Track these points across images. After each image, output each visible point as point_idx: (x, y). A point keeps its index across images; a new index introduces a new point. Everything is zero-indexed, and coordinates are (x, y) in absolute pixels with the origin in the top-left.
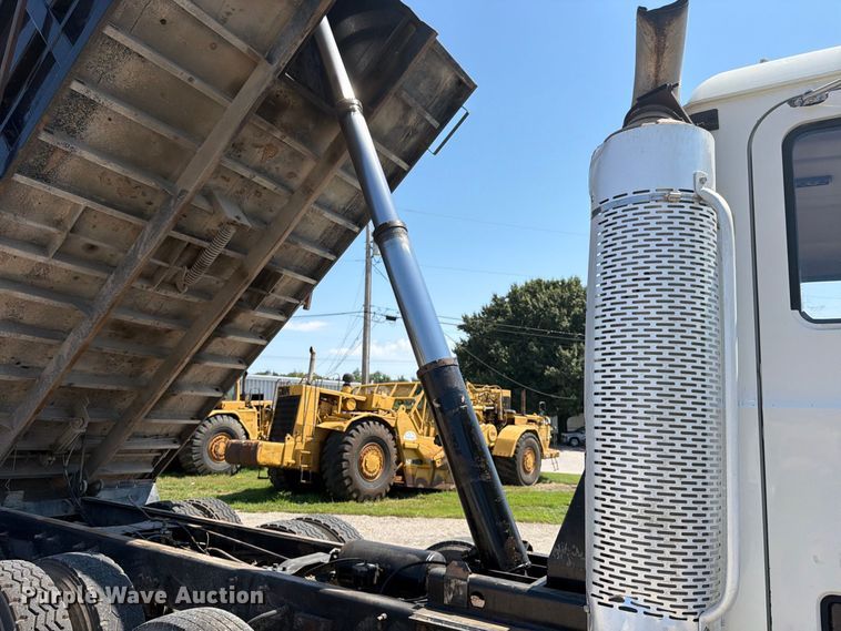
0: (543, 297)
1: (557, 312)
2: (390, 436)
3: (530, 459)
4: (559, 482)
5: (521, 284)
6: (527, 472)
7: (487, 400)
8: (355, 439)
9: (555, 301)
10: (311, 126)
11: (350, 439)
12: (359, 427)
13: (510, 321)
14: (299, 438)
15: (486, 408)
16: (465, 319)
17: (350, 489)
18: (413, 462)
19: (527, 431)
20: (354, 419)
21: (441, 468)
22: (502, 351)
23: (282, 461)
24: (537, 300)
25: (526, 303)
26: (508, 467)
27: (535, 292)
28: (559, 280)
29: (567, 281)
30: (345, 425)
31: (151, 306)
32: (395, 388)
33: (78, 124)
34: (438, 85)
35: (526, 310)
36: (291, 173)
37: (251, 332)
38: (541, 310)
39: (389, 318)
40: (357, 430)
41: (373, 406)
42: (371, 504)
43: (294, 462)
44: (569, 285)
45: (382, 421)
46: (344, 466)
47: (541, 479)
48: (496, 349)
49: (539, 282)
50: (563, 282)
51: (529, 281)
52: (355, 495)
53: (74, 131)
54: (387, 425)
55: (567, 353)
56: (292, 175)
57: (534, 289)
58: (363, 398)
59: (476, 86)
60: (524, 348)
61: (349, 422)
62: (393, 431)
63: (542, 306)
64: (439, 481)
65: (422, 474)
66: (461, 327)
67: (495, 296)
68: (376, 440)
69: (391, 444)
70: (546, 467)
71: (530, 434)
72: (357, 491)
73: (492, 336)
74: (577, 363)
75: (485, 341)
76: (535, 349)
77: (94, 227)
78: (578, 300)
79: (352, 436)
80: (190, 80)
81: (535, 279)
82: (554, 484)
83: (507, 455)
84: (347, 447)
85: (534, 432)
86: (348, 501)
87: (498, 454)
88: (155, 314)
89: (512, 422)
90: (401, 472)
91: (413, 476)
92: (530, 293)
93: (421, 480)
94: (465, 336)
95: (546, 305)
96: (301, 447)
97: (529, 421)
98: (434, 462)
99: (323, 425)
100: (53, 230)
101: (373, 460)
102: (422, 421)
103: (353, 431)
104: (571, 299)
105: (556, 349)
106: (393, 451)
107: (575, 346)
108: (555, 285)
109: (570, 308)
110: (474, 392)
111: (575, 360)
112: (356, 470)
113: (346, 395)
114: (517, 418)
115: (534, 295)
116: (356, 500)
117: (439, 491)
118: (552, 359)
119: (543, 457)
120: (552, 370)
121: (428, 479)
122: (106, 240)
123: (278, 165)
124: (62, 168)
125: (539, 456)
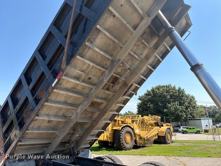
0: (161, 90)
1: (166, 94)
2: (132, 131)
3: (169, 136)
4: (177, 143)
5: (154, 87)
6: (168, 140)
7: (155, 119)
8: (123, 132)
9: (165, 91)
10: (150, 38)
11: (122, 132)
12: (124, 129)
13: (152, 97)
14: (107, 132)
15: (155, 122)
16: (140, 97)
17: (123, 147)
18: (139, 138)
19: (168, 128)
20: (122, 126)
21: (146, 140)
22: (151, 105)
23: (104, 139)
24: (160, 90)
25: (157, 92)
26: (163, 139)
27: (159, 89)
28: (165, 85)
29: (167, 85)
30: (120, 128)
31: (100, 96)
32: (131, 117)
33: (94, 40)
34: (181, 25)
35: (157, 94)
36: (142, 53)
37: (120, 103)
38: (161, 93)
40: (124, 130)
41: (126, 122)
42: (129, 151)
43: (107, 139)
44: (168, 86)
45: (130, 127)
46: (121, 140)
47: (172, 142)
48: (149, 105)
49: (160, 86)
50: (166, 86)
52: (124, 149)
53: (92, 42)
54: (131, 128)
55: (169, 105)
56: (142, 54)
58: (123, 120)
59: (192, 25)
60: (157, 104)
61: (121, 127)
62: (133, 129)
63: (161, 92)
64: (146, 144)
65: (141, 142)
66: (138, 99)
67: (148, 90)
68: (128, 132)
69: (133, 133)
70: (173, 138)
71: (169, 129)
72: (125, 147)
73: (148, 101)
74: (173, 108)
75: (146, 103)
76: (160, 104)
77: (92, 72)
78: (171, 90)
79: (122, 131)
80: (127, 24)
81: (158, 85)
82: (176, 143)
83: (163, 135)
84: (121, 135)
85: (169, 128)
86: (122, 150)
87: (160, 135)
88: (100, 98)
89: (162, 126)
90: (136, 141)
91: (139, 143)
92: (157, 89)
93: (141, 144)
94: (140, 102)
95: (162, 92)
96: (108, 135)
97: (167, 125)
98: (144, 138)
99: (114, 128)
100: (83, 73)
101: (128, 138)
102: (140, 126)
103: (122, 130)
104: (169, 90)
105: (166, 104)
106: (133, 135)
107: (172, 103)
108: (164, 86)
109: (169, 93)
110: (151, 117)
111: (172, 107)
112: (124, 141)
113: (119, 119)
114: (164, 124)
115: (158, 89)
116: (125, 150)
117: (146, 147)
118: (165, 107)
119: (172, 135)
120: (165, 110)
121: (143, 143)
122: (94, 76)
123: (139, 51)
124: (87, 54)
125: (171, 135)
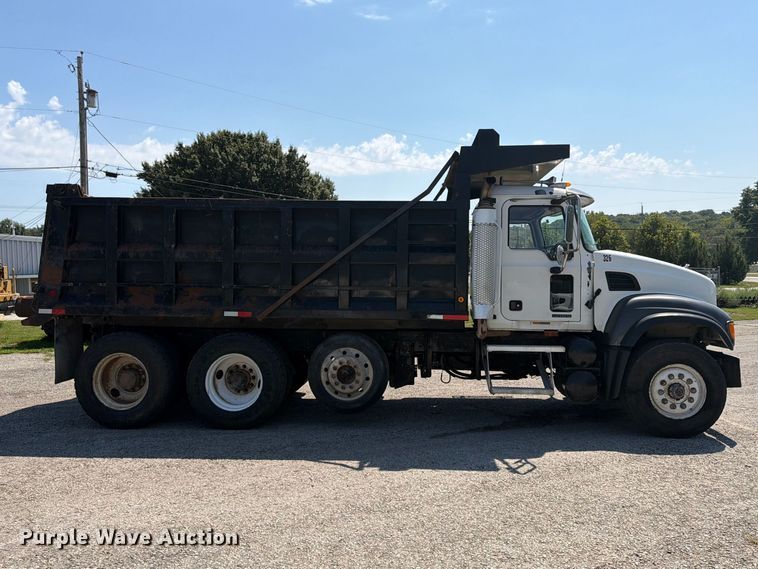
0: (232, 150)
1: (247, 166)
5: (207, 133)
9: (244, 155)
13: (199, 175)
16: (146, 166)
24: (227, 153)
25: (216, 155)
27: (223, 144)
28: (246, 133)
29: (254, 135)
35: (215, 163)
38: (230, 163)
39: (109, 174)
44: (257, 139)
49: (227, 134)
50: (250, 137)
51: (216, 132)
57: (223, 140)
63: (231, 160)
66: (140, 175)
67: (181, 145)
78: (265, 155)
81: (222, 130)
92: (219, 144)
94: (147, 186)
95: (235, 159)
104: (259, 154)
108: (241, 137)
109: (259, 163)
115: (222, 148)
